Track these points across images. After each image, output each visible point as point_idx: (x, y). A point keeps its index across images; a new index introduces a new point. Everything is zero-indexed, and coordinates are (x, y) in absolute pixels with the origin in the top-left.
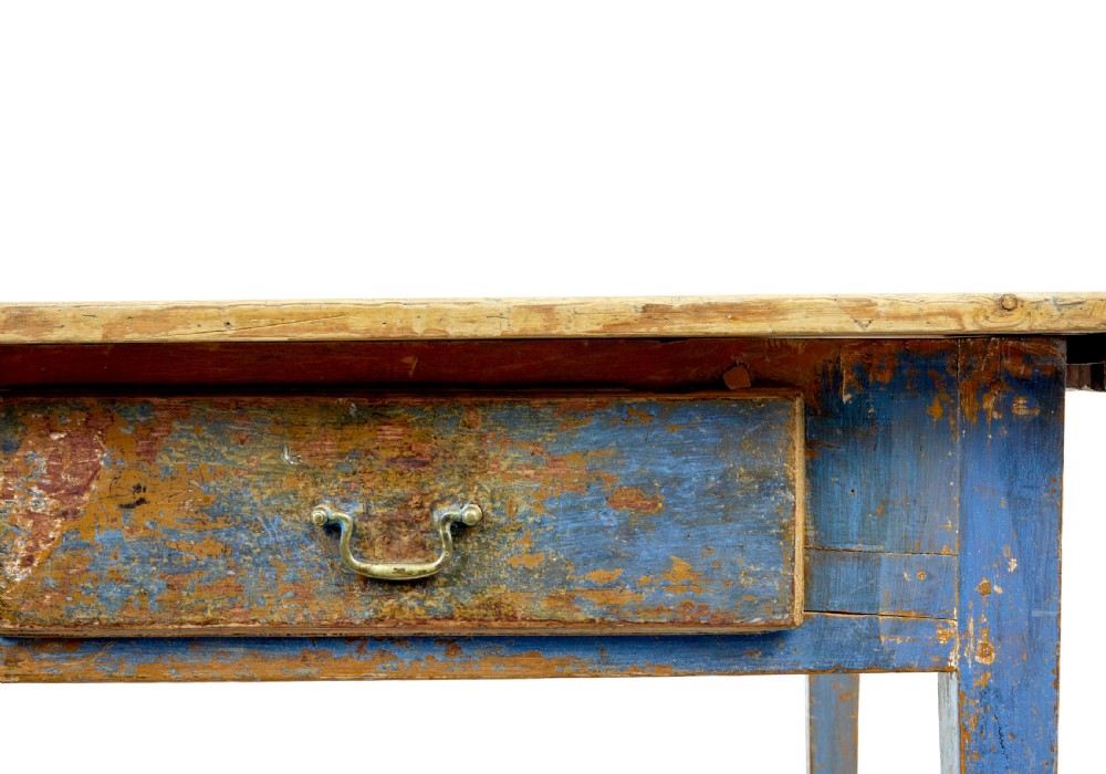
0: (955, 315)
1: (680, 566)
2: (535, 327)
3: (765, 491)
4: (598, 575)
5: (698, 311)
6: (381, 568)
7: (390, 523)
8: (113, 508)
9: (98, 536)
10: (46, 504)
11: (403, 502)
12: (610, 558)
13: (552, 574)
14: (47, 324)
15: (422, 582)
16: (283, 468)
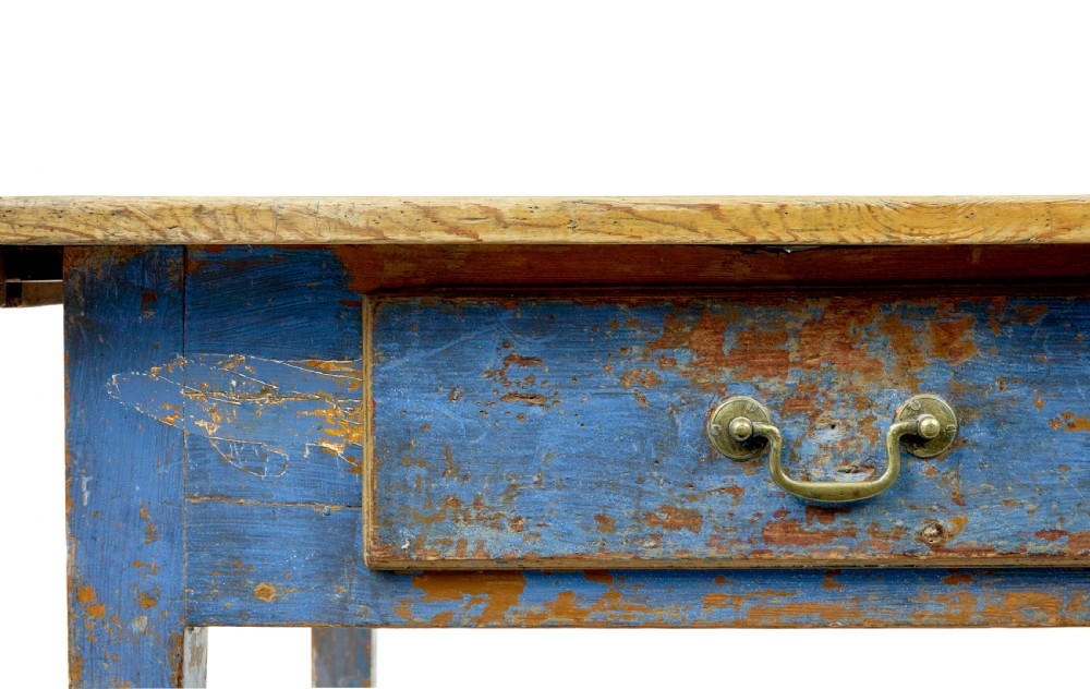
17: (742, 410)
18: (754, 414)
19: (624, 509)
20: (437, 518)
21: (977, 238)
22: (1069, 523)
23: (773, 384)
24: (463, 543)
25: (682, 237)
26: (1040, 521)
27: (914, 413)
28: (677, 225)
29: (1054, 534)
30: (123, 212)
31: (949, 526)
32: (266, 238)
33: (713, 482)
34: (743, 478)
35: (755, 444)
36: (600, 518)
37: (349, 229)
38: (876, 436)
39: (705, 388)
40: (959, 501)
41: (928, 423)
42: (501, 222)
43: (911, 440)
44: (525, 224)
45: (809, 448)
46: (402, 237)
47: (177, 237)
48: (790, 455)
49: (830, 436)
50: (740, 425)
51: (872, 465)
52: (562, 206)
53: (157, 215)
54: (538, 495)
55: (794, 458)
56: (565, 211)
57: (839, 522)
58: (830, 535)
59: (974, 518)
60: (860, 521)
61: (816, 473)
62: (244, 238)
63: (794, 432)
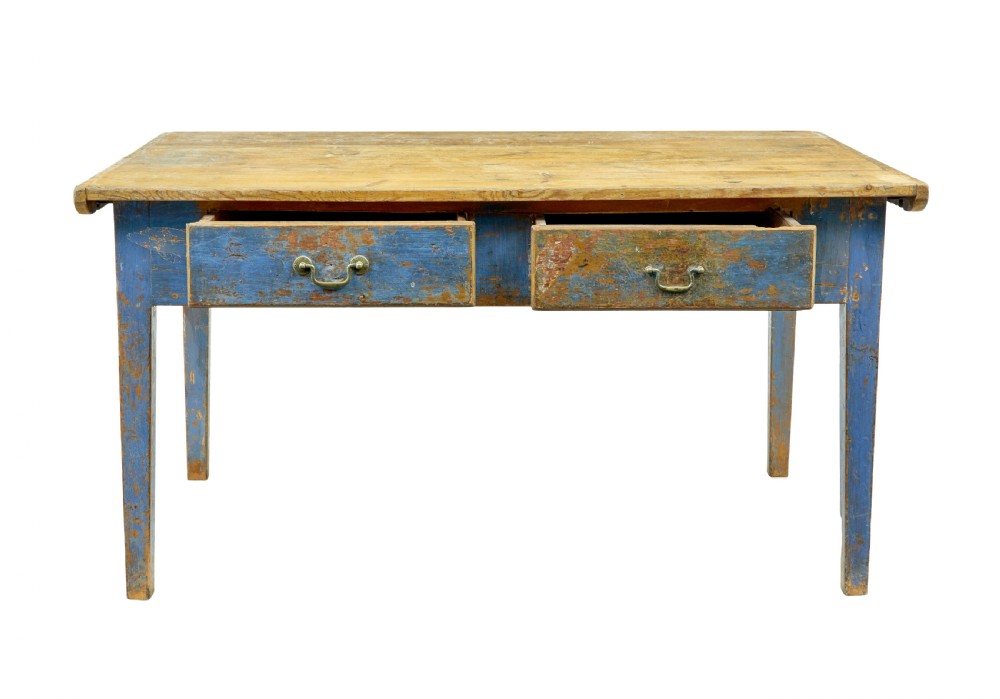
0: (852, 192)
1: (772, 288)
2: (718, 195)
3: (802, 262)
4: (743, 291)
5: (770, 190)
6: (670, 288)
7: (672, 272)
8: (576, 267)
9: (571, 277)
10: (553, 266)
11: (676, 265)
12: (748, 285)
13: (727, 290)
14: (566, 195)
15: (683, 292)
16: (635, 254)
17: (303, 260)
18: (307, 261)
19: (268, 290)
20: (210, 292)
21: (374, 200)
22: (404, 295)
23: (313, 252)
24: (218, 300)
25: (291, 199)
26: (395, 294)
27: (355, 261)
28: (290, 196)
29: (399, 298)
30: (136, 192)
31: (367, 295)
32: (176, 199)
33: (294, 282)
34: (304, 280)
35: (307, 270)
36: (260, 292)
37: (198, 196)
38: (344, 268)
39: (292, 253)
40: (370, 288)
41: (359, 264)
42: (241, 195)
43: (354, 269)
44: (248, 196)
45: (324, 271)
46: (214, 199)
47: (151, 199)
48: (318, 273)
49: (331, 268)
50: (303, 265)
51: (343, 277)
52: (258, 191)
53: (145, 193)
54: (241, 285)
55: (319, 274)
56: (259, 193)
57: (333, 294)
58: (330, 298)
59: (374, 293)
60: (340, 294)
61: (326, 279)
62: (170, 199)
63: (319, 267)
